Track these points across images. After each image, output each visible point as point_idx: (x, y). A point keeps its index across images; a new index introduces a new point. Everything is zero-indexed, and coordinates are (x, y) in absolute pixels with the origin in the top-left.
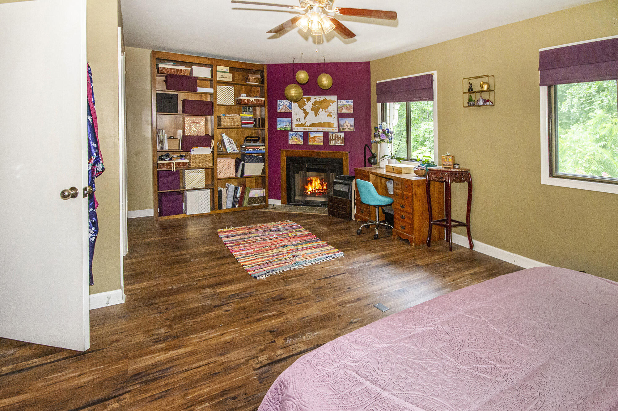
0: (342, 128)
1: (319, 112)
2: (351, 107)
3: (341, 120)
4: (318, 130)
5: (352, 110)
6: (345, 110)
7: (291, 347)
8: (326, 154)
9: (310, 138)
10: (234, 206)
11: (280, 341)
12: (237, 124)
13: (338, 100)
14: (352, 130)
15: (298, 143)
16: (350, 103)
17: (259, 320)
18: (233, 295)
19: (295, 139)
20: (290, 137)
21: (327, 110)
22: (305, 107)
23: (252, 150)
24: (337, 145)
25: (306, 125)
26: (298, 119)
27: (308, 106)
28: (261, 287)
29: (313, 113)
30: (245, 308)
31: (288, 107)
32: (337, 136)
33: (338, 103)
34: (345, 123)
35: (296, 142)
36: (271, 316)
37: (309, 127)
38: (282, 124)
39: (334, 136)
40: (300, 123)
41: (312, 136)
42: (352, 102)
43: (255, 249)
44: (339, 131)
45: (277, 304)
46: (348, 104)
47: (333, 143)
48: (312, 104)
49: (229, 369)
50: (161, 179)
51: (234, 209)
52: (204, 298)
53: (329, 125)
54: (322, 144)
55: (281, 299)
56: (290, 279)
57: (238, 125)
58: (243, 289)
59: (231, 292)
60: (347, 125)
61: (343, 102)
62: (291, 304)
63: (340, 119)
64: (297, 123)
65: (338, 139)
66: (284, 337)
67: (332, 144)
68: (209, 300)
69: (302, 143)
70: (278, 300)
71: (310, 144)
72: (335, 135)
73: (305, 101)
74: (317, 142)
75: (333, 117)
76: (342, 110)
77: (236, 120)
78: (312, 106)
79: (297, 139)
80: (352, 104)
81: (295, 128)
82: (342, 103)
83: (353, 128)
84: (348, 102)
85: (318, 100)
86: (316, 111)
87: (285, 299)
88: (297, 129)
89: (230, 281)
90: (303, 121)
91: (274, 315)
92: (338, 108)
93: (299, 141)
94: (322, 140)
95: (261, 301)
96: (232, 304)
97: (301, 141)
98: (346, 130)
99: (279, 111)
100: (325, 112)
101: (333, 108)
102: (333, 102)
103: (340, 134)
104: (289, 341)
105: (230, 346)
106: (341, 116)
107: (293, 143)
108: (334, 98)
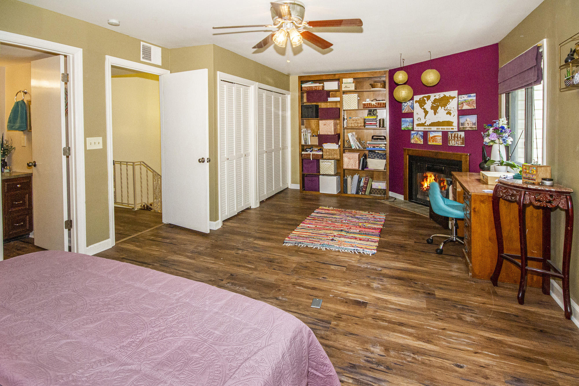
0: (462, 127)
1: (438, 111)
2: (474, 101)
3: (461, 118)
4: (437, 129)
5: (475, 105)
6: (466, 106)
8: (445, 154)
9: (429, 138)
10: (357, 193)
12: (359, 125)
13: (458, 95)
14: (475, 129)
15: (419, 142)
16: (473, 97)
17: (239, 266)
19: (416, 139)
20: (412, 137)
21: (446, 107)
22: (425, 106)
23: (372, 147)
24: (456, 145)
25: (426, 124)
26: (419, 118)
27: (428, 105)
28: (277, 249)
29: (433, 111)
31: (410, 107)
32: (456, 136)
33: (458, 98)
34: (466, 120)
35: (417, 141)
36: (248, 267)
37: (429, 126)
38: (405, 124)
39: (453, 136)
40: (421, 123)
41: (431, 136)
42: (474, 96)
43: (318, 226)
44: (459, 130)
45: (264, 263)
46: (470, 99)
47: (452, 143)
48: (432, 102)
50: (305, 165)
51: (357, 196)
53: (449, 123)
54: (441, 144)
55: (271, 262)
57: (361, 126)
60: (468, 124)
61: (464, 97)
63: (460, 116)
64: (418, 122)
65: (458, 139)
67: (451, 145)
69: (422, 143)
70: (268, 261)
71: (429, 143)
72: (455, 135)
73: (425, 100)
74: (436, 142)
75: (452, 115)
76: (463, 106)
77: (359, 121)
78: (432, 105)
79: (418, 138)
80: (475, 98)
81: (416, 128)
82: (463, 99)
83: (475, 126)
84: (470, 96)
85: (437, 97)
86: (435, 109)
87: (274, 262)
88: (418, 129)
90: (423, 121)
92: (458, 105)
93: (420, 140)
94: (441, 140)
95: (260, 257)
97: (421, 141)
98: (467, 129)
99: (403, 112)
100: (444, 109)
101: (453, 105)
102: (454, 97)
103: (460, 133)
106: (462, 113)
107: (414, 142)
108: (454, 93)
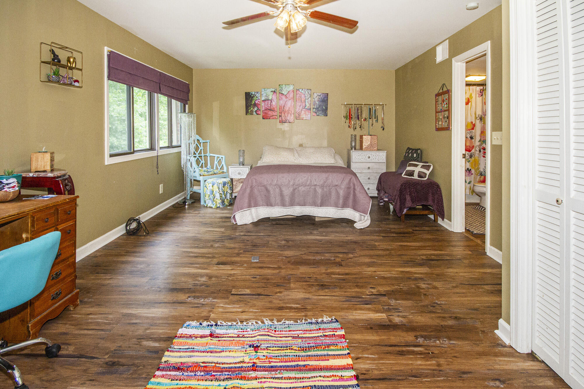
7: (333, 256)
11: (338, 260)
17: (347, 274)
18: (367, 304)
28: (335, 304)
30: (357, 286)
36: (337, 274)
45: (327, 282)
49: (371, 256)
52: (398, 309)
55: (322, 285)
56: (298, 306)
58: (356, 309)
59: (369, 309)
62: (316, 280)
66: (335, 261)
68: (392, 304)
70: (325, 285)
87: (318, 285)
89: (371, 328)
91: (334, 274)
95: (341, 288)
96: (369, 294)
104: (333, 258)
105: (369, 265)
